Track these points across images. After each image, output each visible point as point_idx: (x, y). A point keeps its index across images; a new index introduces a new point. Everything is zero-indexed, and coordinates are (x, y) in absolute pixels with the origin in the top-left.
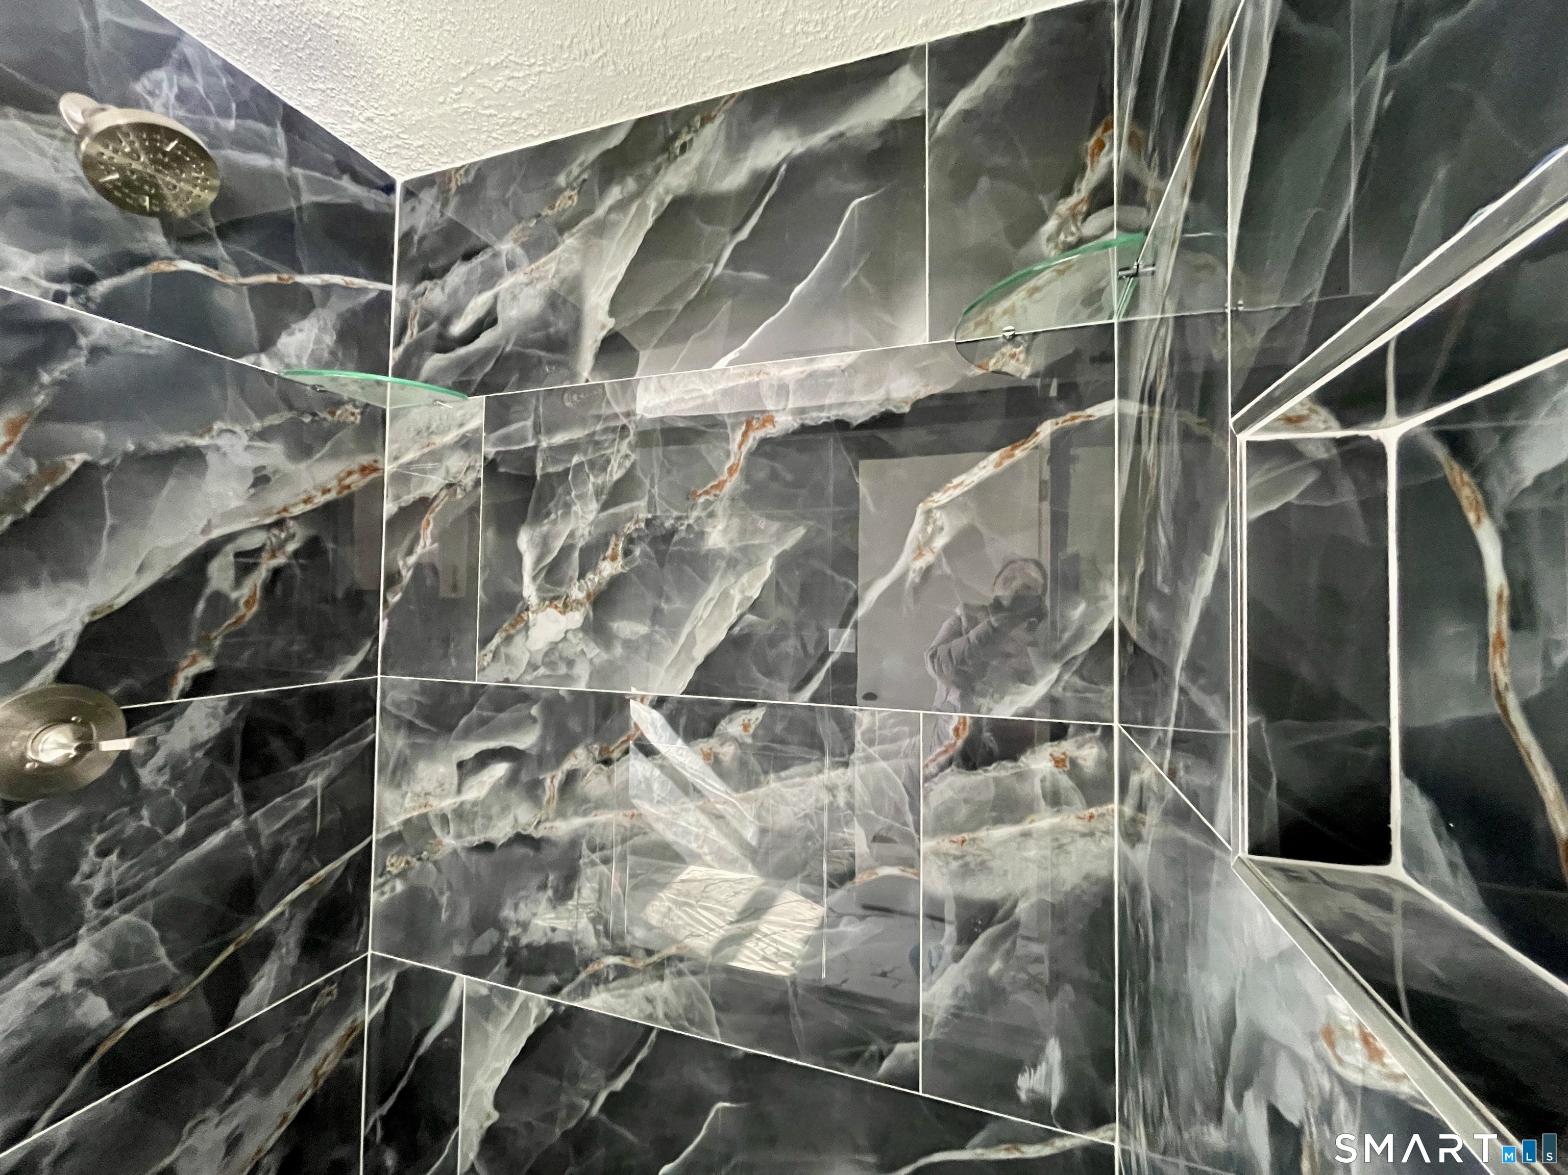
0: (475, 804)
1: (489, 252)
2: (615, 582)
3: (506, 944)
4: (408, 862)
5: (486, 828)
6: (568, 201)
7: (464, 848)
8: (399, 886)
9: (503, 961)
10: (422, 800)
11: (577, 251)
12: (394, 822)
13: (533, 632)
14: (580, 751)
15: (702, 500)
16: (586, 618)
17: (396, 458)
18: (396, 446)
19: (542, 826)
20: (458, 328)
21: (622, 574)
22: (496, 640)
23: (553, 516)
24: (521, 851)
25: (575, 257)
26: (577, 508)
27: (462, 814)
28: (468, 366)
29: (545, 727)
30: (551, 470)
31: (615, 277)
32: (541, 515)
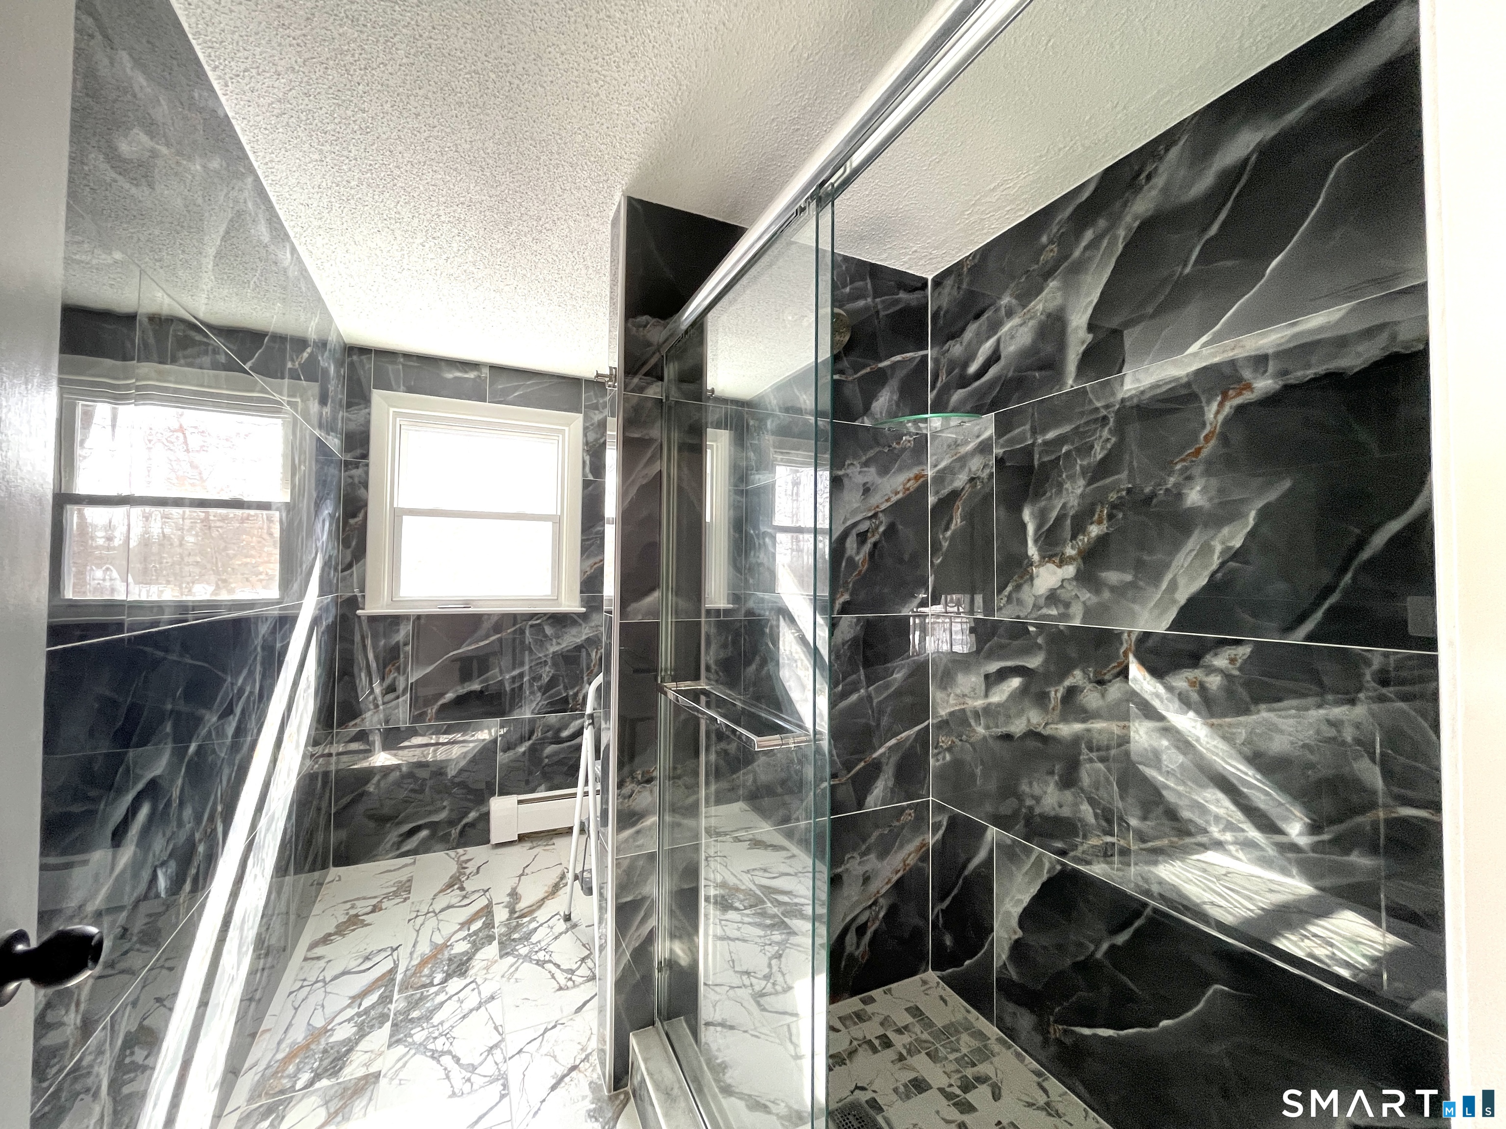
0: (998, 705)
1: (993, 308)
2: (1103, 540)
3: (1024, 810)
4: (953, 742)
5: (1006, 723)
6: (1051, 253)
7: (991, 736)
8: (948, 757)
9: (1022, 822)
10: (962, 700)
11: (1059, 289)
12: (943, 712)
13: (1037, 582)
14: (1078, 673)
15: (1178, 467)
16: (1078, 571)
17: (936, 466)
18: (935, 457)
19: (1049, 727)
20: (973, 369)
21: (1107, 534)
22: (1009, 588)
23: (1048, 494)
24: (1032, 744)
25: (1059, 294)
26: (1068, 485)
27: (988, 711)
28: (981, 393)
29: (1049, 653)
30: (1046, 459)
31: (1091, 302)
32: (1038, 495)
